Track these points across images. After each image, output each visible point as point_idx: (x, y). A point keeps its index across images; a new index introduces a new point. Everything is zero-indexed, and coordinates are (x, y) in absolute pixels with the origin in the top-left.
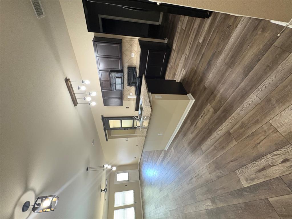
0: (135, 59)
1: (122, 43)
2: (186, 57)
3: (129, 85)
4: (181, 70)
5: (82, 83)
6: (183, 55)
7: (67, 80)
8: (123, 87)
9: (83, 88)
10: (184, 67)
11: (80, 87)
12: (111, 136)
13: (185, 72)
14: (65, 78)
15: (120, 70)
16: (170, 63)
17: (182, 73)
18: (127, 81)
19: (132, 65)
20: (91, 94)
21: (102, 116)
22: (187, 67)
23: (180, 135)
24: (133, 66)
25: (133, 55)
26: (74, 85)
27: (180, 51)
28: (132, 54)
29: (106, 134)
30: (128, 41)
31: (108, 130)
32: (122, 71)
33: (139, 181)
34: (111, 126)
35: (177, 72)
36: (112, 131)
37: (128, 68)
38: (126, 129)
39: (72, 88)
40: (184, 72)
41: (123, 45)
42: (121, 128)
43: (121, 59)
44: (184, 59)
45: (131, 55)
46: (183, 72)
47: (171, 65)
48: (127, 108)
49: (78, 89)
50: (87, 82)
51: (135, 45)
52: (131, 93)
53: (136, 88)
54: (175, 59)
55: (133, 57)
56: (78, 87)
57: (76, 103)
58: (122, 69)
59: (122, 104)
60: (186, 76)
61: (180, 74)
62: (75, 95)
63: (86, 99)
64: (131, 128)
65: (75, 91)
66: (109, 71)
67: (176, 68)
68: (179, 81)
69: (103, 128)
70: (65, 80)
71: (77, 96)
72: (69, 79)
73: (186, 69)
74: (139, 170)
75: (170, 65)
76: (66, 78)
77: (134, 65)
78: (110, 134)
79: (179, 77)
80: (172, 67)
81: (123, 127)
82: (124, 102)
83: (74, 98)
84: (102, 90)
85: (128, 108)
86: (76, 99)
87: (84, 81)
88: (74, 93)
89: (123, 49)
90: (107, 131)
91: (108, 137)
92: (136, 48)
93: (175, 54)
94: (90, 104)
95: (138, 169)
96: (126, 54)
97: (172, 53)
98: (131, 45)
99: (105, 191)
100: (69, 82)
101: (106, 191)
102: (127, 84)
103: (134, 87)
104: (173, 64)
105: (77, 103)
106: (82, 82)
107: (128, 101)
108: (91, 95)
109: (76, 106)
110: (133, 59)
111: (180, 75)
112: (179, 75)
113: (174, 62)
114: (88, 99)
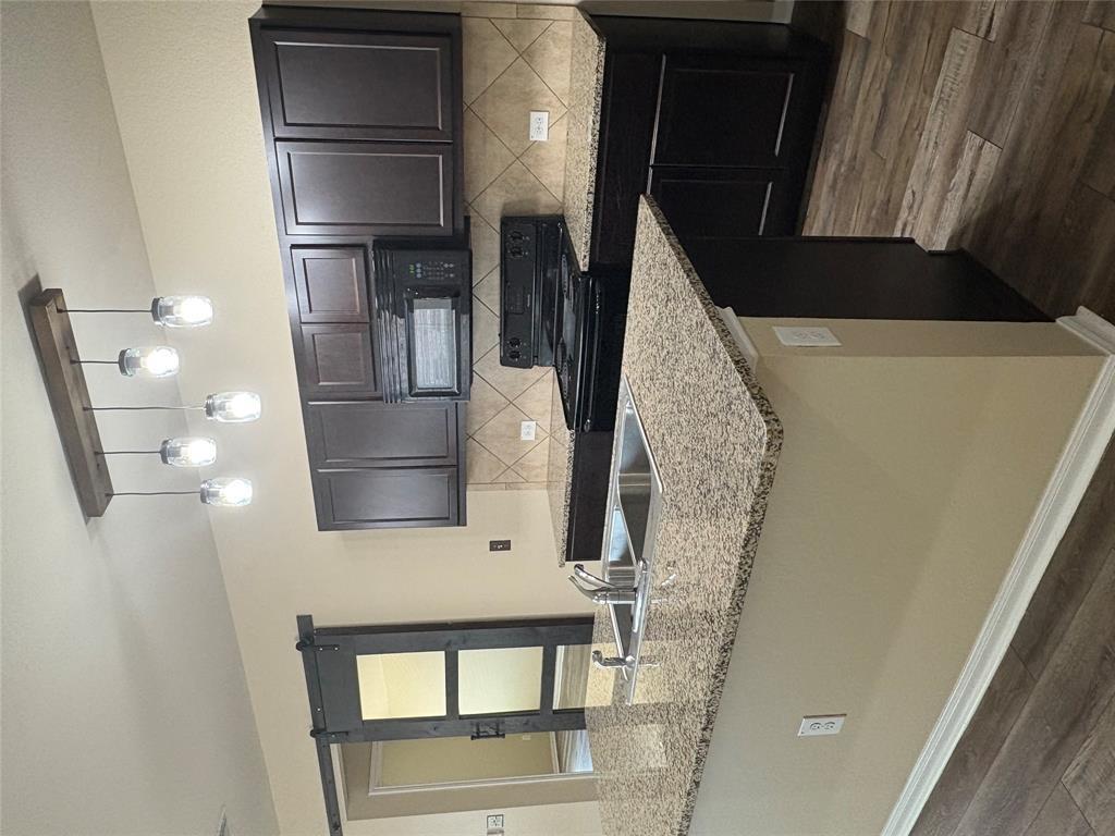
0: (557, 152)
1: (465, 38)
2: (993, 36)
3: (515, 354)
4: (956, 154)
5: (156, 318)
6: (955, 34)
7: (39, 302)
8: (465, 367)
9: (159, 362)
10: (983, 120)
11: (133, 352)
12: (370, 794)
13: (991, 156)
14: (23, 283)
15: (449, 232)
16: (837, 147)
17: (961, 176)
18: (496, 329)
19: (535, 202)
20: (222, 408)
21: (304, 622)
22: (1016, 109)
23: (1017, 726)
24: (542, 211)
25: (541, 128)
26: (92, 340)
27: (924, 26)
28: (534, 115)
29: (333, 781)
30: (507, 27)
31: (343, 736)
32: (458, 243)
34: (376, 702)
35: (914, 182)
36: (378, 746)
37: (507, 222)
38: (490, 726)
39: (75, 362)
40: (985, 161)
41: (470, 51)
42: (453, 723)
43: (454, 146)
44: (967, 67)
45: (528, 126)
46: (977, 159)
47: (848, 154)
48: (494, 546)
49: (123, 370)
50: (193, 310)
51: (556, 52)
52: (524, 424)
53: (572, 372)
54: (879, 97)
55: (543, 138)
56: (123, 353)
57: (98, 490)
58: (461, 225)
59: (457, 516)
60: (1016, 184)
61: (945, 190)
62: (91, 424)
63: (176, 453)
64: (526, 721)
65: (101, 385)
66: (363, 246)
67: (898, 157)
68: (941, 245)
69: (307, 723)
70: (21, 294)
71: (113, 432)
72: (59, 291)
73: (1008, 129)
75: (832, 165)
76: (36, 281)
77: (546, 203)
78: (359, 775)
79: (936, 218)
80: (851, 168)
81: (462, 711)
82: (472, 496)
83: (86, 442)
84: (305, 399)
85: (506, 545)
86: (99, 453)
87: (166, 301)
88: (88, 409)
89: (466, 82)
90: (335, 749)
91: (348, 800)
92: (565, 69)
93: (880, 62)
94: (204, 496)
96: (487, 121)
97: (841, 77)
98: (527, 55)
100: (51, 309)
102: (497, 353)
103: (550, 372)
104: (864, 145)
105: (110, 495)
106: (157, 310)
107: (509, 486)
108: (218, 417)
109: (99, 514)
110: (543, 153)
111: (943, 198)
112: (931, 200)
113: (870, 126)
114: (198, 452)
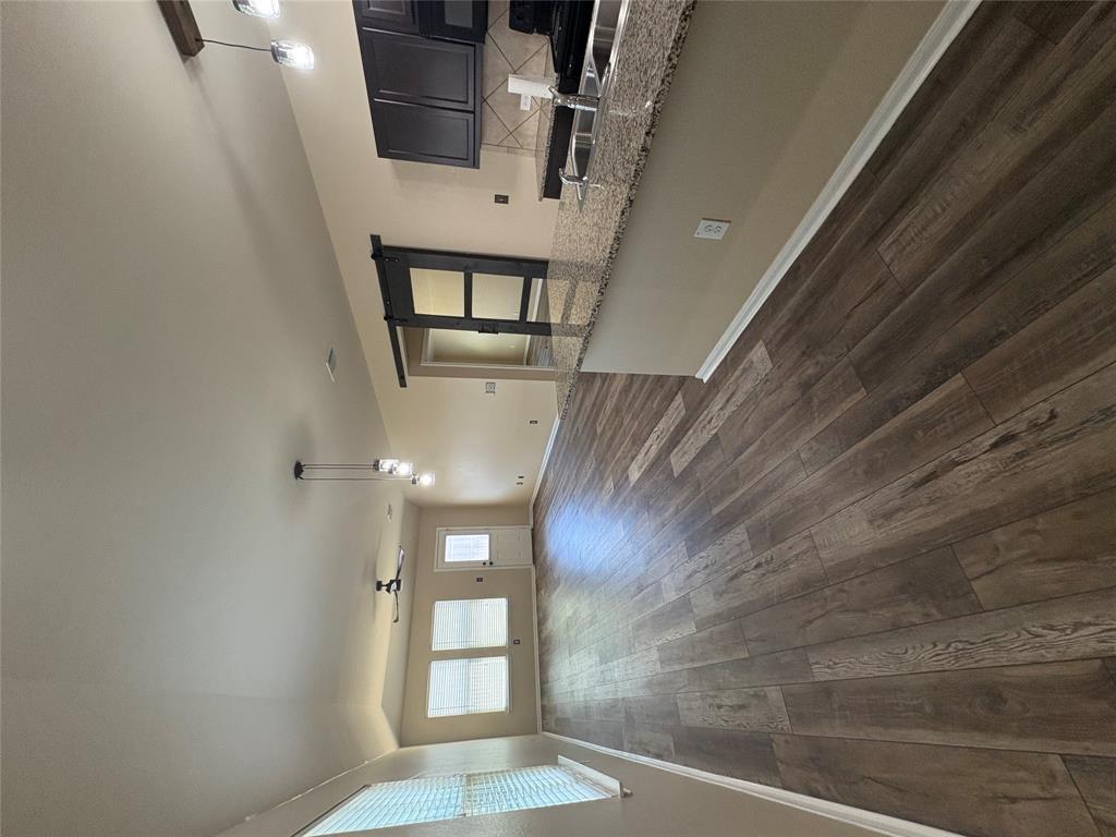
12: (422, 365)
21: (375, 239)
29: (399, 350)
33: (533, 568)
38: (490, 326)
42: (467, 321)
59: (474, 161)
64: (511, 326)
69: (382, 312)
74: (533, 530)
81: (474, 315)
84: (359, 23)
85: (505, 200)
90: (399, 330)
91: (408, 364)
94: (275, 55)
95: (531, 526)
99: (394, 586)
101: (398, 588)
102: (507, 18)
103: (546, 46)
105: (199, 41)
